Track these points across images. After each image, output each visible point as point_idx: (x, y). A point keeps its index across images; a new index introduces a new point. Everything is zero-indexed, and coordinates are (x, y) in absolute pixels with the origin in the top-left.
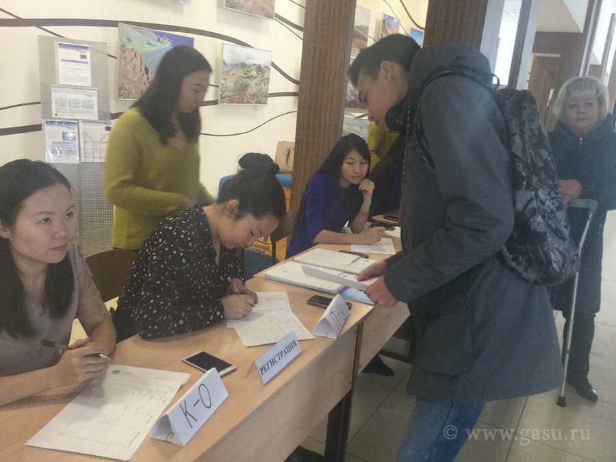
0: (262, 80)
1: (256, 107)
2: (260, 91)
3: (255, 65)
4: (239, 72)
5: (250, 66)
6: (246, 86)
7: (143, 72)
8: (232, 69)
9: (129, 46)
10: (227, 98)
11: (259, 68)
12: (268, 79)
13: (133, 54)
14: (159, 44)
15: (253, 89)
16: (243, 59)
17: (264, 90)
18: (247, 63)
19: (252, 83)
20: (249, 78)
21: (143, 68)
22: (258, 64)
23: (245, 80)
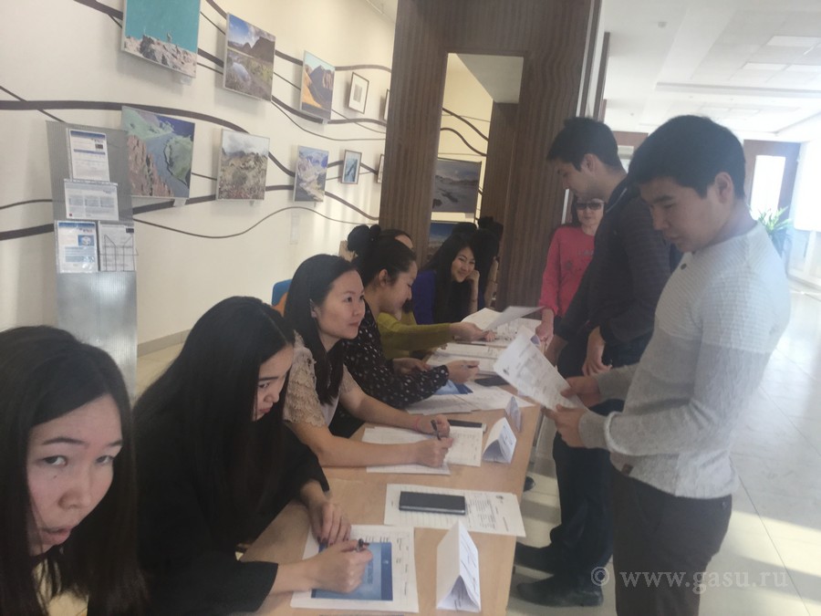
0: (259, 172)
1: (252, 203)
2: (257, 184)
3: (253, 153)
4: (237, 163)
5: (248, 155)
6: (244, 178)
7: (145, 163)
8: (230, 159)
9: (132, 133)
10: (225, 194)
11: (257, 158)
12: (265, 171)
13: (135, 142)
14: (161, 130)
15: (250, 182)
16: (241, 148)
17: (261, 182)
18: (245, 151)
19: (250, 174)
20: (247, 168)
21: (145, 159)
22: (255, 153)
23: (243, 171)
